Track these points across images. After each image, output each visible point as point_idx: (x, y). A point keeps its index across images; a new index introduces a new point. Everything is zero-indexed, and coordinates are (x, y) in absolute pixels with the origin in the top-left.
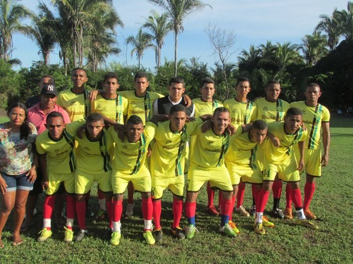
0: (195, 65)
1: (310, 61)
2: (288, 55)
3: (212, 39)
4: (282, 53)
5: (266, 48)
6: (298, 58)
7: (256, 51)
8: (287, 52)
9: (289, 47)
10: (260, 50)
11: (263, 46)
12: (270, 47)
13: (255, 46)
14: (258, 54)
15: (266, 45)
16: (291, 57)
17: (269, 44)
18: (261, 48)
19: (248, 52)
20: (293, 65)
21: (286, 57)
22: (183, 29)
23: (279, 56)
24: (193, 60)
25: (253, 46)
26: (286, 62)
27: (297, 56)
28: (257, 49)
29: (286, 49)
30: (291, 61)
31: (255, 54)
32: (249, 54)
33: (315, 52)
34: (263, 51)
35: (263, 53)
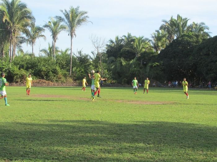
0: (81, 55)
1: (157, 50)
2: (142, 45)
3: (94, 43)
4: (138, 44)
5: (127, 38)
6: (149, 48)
7: (120, 40)
8: (141, 43)
9: (143, 39)
10: (122, 40)
11: (125, 36)
12: (130, 38)
13: (119, 37)
14: (121, 42)
15: (127, 36)
16: (144, 47)
17: (129, 35)
18: (123, 38)
19: (114, 41)
20: (145, 52)
21: (141, 47)
22: (76, 36)
23: (135, 46)
24: (80, 53)
25: (118, 36)
26: (141, 50)
27: (148, 46)
28: (121, 39)
29: (141, 41)
30: (144, 50)
31: (119, 42)
32: (115, 43)
33: (160, 45)
34: (125, 40)
35: (125, 42)
